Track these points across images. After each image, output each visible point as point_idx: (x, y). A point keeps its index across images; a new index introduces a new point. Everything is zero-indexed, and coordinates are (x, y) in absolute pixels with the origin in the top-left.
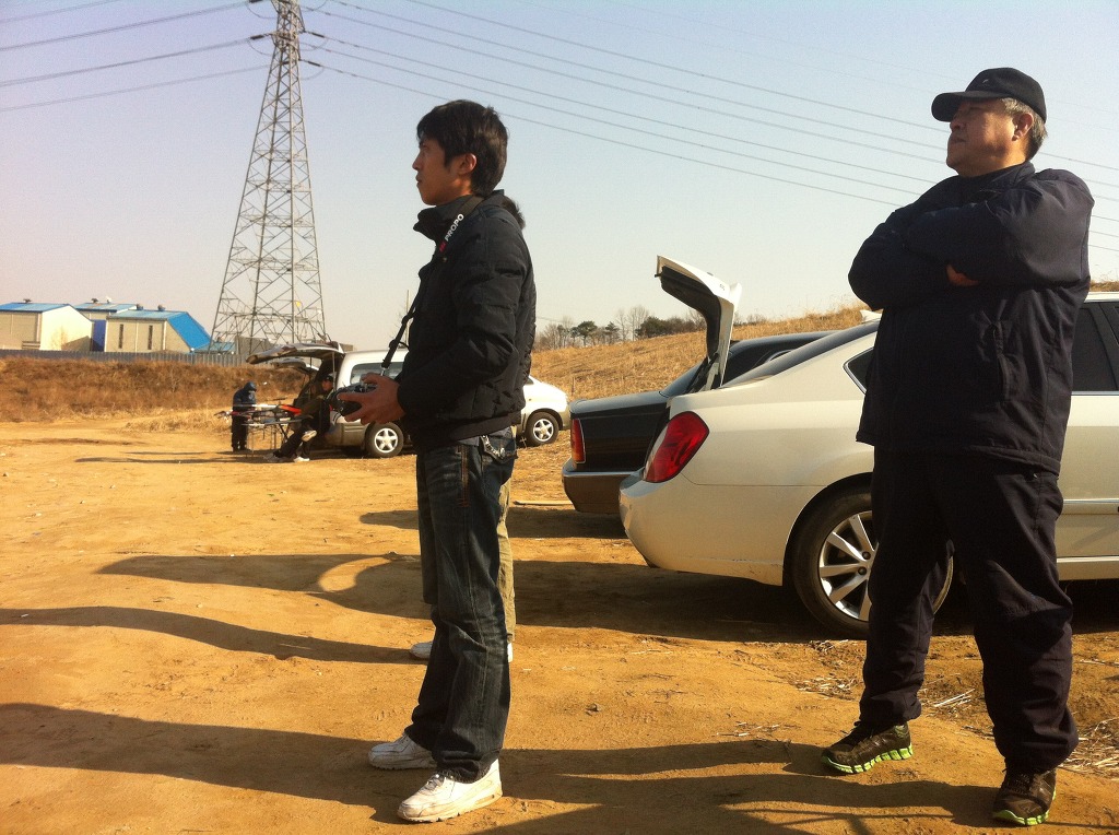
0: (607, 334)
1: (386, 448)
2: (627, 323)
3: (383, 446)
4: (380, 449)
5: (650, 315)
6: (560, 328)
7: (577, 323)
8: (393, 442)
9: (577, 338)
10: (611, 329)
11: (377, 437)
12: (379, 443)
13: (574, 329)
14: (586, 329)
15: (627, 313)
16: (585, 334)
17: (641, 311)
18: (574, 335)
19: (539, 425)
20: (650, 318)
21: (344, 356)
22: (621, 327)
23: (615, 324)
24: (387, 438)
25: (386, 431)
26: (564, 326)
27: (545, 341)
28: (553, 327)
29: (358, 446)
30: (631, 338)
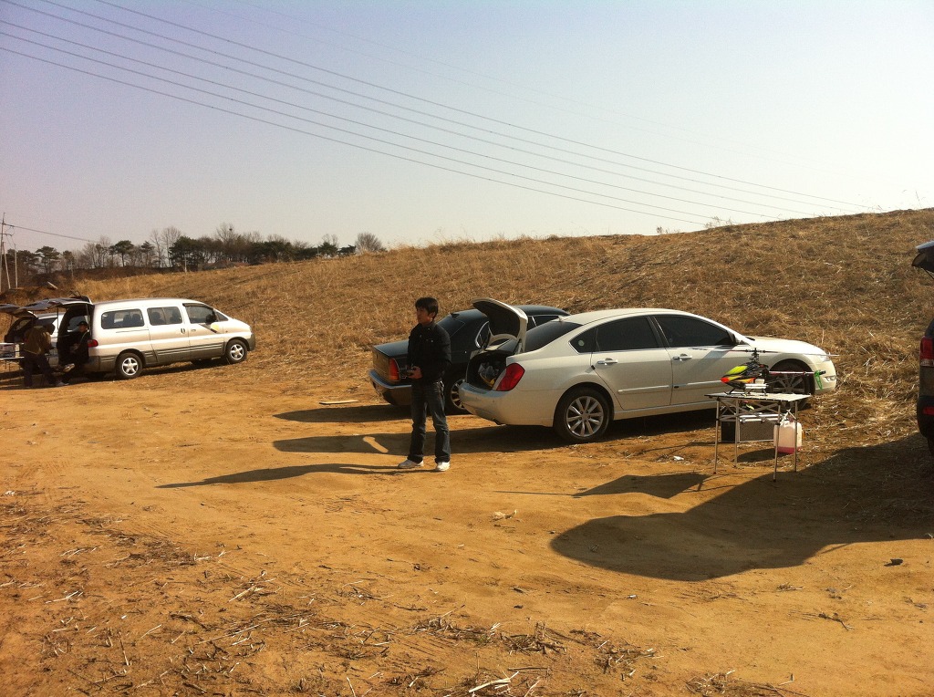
0: (144, 251)
1: (131, 372)
2: (160, 242)
3: (128, 370)
4: (126, 373)
5: (182, 235)
6: (98, 247)
7: (114, 242)
8: (135, 367)
9: (116, 256)
10: (147, 247)
11: (124, 365)
12: (125, 368)
13: (112, 247)
14: (123, 247)
15: (160, 233)
16: (123, 253)
17: (173, 231)
18: (112, 253)
19: (233, 349)
20: (182, 238)
21: (94, 306)
22: (156, 246)
23: (151, 243)
24: (130, 365)
25: (130, 359)
26: (102, 245)
27: (84, 258)
28: (91, 246)
29: (110, 371)
30: (166, 255)
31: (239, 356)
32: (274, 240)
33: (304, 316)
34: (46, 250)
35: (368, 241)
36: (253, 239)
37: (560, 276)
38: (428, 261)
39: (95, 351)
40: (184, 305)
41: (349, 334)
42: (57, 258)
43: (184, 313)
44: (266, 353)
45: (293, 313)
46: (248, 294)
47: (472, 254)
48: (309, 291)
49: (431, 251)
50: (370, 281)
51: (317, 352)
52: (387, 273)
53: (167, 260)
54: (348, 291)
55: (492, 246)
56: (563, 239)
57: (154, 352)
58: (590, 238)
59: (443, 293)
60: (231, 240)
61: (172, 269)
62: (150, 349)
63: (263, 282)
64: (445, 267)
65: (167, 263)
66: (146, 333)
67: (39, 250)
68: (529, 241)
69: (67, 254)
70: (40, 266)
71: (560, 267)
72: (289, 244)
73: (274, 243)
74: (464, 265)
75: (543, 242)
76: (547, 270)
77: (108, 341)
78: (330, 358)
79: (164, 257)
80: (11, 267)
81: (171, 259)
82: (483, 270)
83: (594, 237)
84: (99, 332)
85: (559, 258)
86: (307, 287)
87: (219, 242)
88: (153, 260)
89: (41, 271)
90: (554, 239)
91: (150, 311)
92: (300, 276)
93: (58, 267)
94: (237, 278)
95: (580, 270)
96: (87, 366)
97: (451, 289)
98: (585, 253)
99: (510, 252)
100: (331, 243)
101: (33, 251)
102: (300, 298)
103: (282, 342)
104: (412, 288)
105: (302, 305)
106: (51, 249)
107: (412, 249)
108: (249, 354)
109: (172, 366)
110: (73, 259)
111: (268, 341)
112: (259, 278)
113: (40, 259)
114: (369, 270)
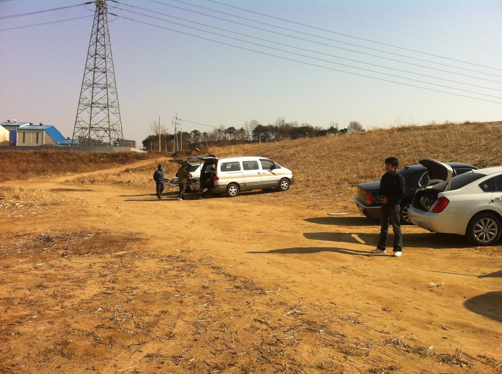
0: (240, 132)
2: (249, 128)
3: (232, 192)
4: (231, 194)
6: (219, 130)
7: (227, 128)
8: (235, 191)
9: (227, 135)
10: (242, 130)
11: (230, 190)
13: (226, 130)
14: (231, 130)
15: (249, 123)
16: (230, 133)
17: (255, 122)
18: (225, 133)
19: (283, 183)
20: (259, 125)
21: (217, 160)
22: (246, 129)
23: (244, 128)
24: (233, 190)
25: (233, 187)
26: (221, 129)
27: (213, 136)
28: (216, 130)
29: (223, 193)
30: (251, 134)
31: (285, 187)
32: (304, 126)
33: (319, 167)
34: (195, 132)
35: (355, 126)
36: (294, 125)
37: (471, 145)
38: (390, 137)
39: (217, 182)
40: (260, 160)
41: (343, 177)
42: (200, 136)
43: (260, 163)
44: (299, 186)
45: (314, 165)
46: (291, 154)
47: (417, 133)
48: (322, 153)
49: (391, 131)
50: (356, 148)
51: (326, 186)
52: (367, 143)
53: (251, 137)
54: (344, 153)
55: (429, 128)
56: (473, 123)
57: (244, 184)
58: (490, 123)
59: (398, 155)
60: (283, 126)
61: (254, 142)
62: (243, 182)
63: (299, 148)
64: (400, 140)
65: (251, 138)
66: (241, 174)
67: (192, 132)
68: (452, 124)
69: (205, 133)
70: (192, 140)
71: (471, 140)
72: (312, 128)
73: (304, 128)
74: (411, 139)
75: (461, 125)
76: (463, 142)
77: (224, 178)
78: (333, 190)
79: (250, 135)
80: (179, 140)
81: (253, 136)
82: (423, 142)
83: (493, 122)
84: (220, 173)
85: (471, 134)
86: (321, 151)
87: (277, 127)
88: (244, 137)
89: (193, 142)
90: (467, 123)
91: (243, 162)
92: (318, 145)
93: (200, 140)
94: (285, 146)
95: (483, 142)
96: (213, 190)
97: (403, 152)
98: (487, 132)
99: (439, 131)
100: (335, 127)
101: (189, 132)
102: (318, 157)
103: (307, 180)
104: (380, 152)
105: (318, 160)
106: (198, 131)
107: (381, 130)
108: (291, 186)
109: (253, 191)
110: (208, 137)
111: (300, 179)
112: (297, 146)
113: (192, 136)
114: (356, 142)
